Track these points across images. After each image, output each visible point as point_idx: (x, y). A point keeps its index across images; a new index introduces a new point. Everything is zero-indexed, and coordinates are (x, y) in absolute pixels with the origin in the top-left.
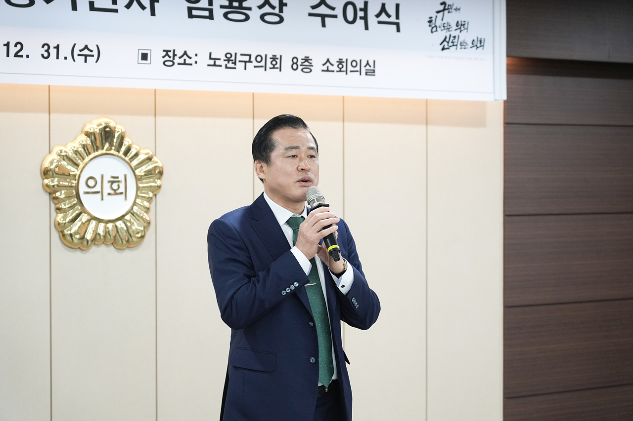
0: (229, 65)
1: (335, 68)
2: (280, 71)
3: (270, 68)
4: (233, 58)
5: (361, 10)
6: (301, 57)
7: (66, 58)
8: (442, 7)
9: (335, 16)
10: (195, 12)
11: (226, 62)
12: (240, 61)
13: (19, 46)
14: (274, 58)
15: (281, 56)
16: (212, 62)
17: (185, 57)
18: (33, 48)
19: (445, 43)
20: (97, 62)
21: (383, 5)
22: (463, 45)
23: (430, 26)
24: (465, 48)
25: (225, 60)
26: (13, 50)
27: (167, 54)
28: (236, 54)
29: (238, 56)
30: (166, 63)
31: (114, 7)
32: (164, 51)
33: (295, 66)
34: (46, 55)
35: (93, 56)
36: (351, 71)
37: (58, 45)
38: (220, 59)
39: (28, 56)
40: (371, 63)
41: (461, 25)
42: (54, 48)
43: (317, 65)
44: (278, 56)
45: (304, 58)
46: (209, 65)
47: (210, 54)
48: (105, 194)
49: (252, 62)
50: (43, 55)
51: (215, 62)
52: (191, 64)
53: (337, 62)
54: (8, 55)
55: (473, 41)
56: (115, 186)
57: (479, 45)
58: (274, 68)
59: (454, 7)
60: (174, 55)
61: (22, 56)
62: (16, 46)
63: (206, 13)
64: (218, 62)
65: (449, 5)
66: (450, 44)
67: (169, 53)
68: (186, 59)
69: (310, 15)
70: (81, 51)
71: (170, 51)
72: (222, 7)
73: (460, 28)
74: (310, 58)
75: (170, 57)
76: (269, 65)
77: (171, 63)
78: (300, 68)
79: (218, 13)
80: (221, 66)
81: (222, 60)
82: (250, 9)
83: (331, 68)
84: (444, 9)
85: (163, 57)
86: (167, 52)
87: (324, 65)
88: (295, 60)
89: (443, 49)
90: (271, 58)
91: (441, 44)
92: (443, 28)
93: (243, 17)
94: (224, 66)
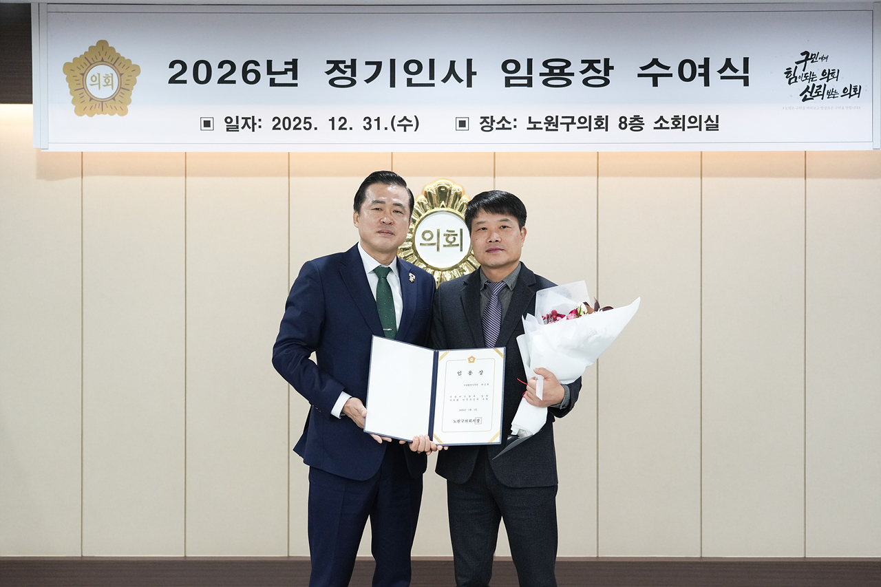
0: (549, 128)
1: (670, 125)
2: (607, 130)
3: (595, 128)
4: (554, 121)
5: (700, 67)
6: (629, 116)
7: (386, 129)
8: (804, 57)
9: (670, 75)
10: (512, 82)
11: (547, 125)
12: (561, 124)
13: (343, 121)
14: (599, 119)
15: (607, 117)
16: (532, 126)
17: (504, 122)
18: (356, 122)
19: (807, 93)
20: (415, 130)
21: (728, 61)
22: (832, 94)
23: (787, 77)
24: (834, 97)
25: (545, 123)
26: (338, 124)
27: (485, 121)
28: (557, 117)
29: (560, 118)
30: (485, 129)
31: (432, 82)
32: (481, 118)
33: (623, 126)
34: (368, 126)
35: (412, 125)
36: (689, 127)
37: (379, 118)
38: (540, 123)
39: (351, 129)
40: (714, 119)
41: (829, 74)
42: (375, 120)
43: (649, 123)
44: (604, 117)
45: (633, 117)
46: (528, 129)
47: (530, 118)
48: (441, 246)
49: (575, 123)
50: (365, 127)
51: (535, 126)
52: (511, 129)
53: (672, 119)
54: (333, 129)
55: (846, 88)
56: (451, 239)
57: (853, 93)
58: (599, 128)
59: (820, 56)
60: (493, 121)
61: (346, 129)
62: (340, 120)
63: (525, 82)
64: (538, 126)
65: (812, 55)
66: (814, 94)
67: (487, 120)
68: (504, 124)
69: (640, 75)
70: (400, 121)
71: (488, 118)
72: (541, 74)
73: (828, 77)
74: (640, 117)
75: (488, 123)
76: (593, 125)
77: (489, 129)
78: (629, 127)
79: (537, 80)
80: (542, 129)
81: (543, 123)
82: (572, 74)
83: (665, 125)
84: (805, 60)
85: (481, 123)
86: (485, 119)
87: (656, 123)
88: (623, 120)
89: (804, 100)
90: (595, 119)
91: (801, 95)
92: (804, 78)
93: (565, 82)
94: (544, 129)
